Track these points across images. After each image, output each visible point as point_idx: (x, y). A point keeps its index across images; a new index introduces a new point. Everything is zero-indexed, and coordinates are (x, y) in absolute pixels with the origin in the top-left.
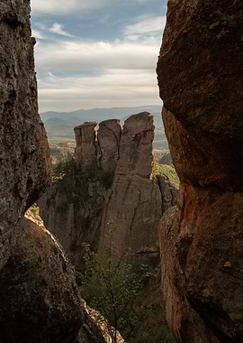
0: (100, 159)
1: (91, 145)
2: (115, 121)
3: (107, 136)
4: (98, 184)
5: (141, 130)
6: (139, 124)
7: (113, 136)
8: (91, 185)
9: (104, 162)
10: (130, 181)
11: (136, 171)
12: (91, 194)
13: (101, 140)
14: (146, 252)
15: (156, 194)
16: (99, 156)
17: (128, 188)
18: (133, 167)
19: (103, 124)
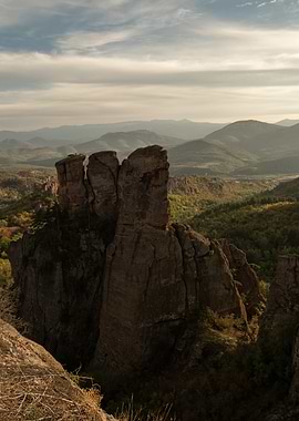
0: (93, 202)
1: (79, 185)
2: (112, 154)
3: (101, 173)
4: (92, 234)
5: (151, 169)
6: (149, 160)
7: (109, 173)
8: (83, 237)
9: (97, 206)
10: (140, 233)
11: (147, 220)
12: (84, 248)
13: (93, 178)
14: (166, 321)
15: (175, 249)
16: (91, 198)
17: (138, 242)
18: (143, 216)
19: (94, 157)
